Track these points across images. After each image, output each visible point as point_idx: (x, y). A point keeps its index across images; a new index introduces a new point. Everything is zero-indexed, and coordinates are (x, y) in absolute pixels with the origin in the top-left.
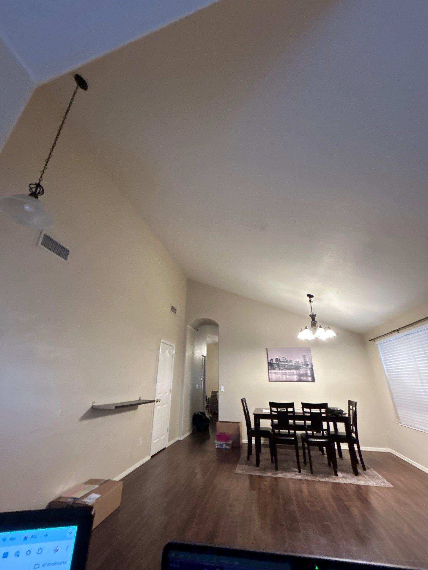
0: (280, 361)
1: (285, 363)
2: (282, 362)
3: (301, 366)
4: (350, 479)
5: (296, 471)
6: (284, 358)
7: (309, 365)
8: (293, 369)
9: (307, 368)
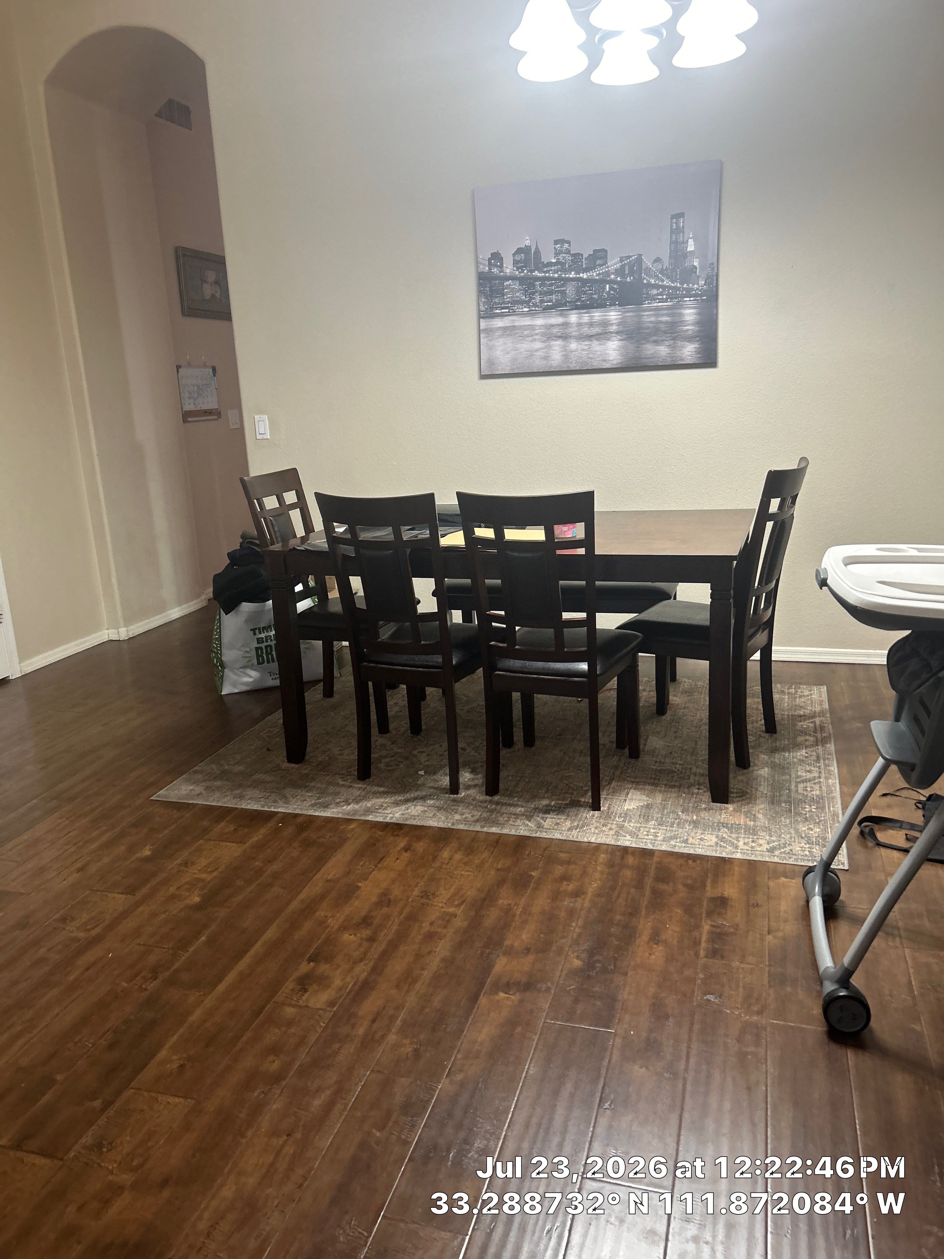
0: (540, 266)
1: (563, 270)
2: (550, 264)
3: (650, 286)
6: (562, 242)
7: (696, 272)
8: (608, 303)
9: (685, 292)
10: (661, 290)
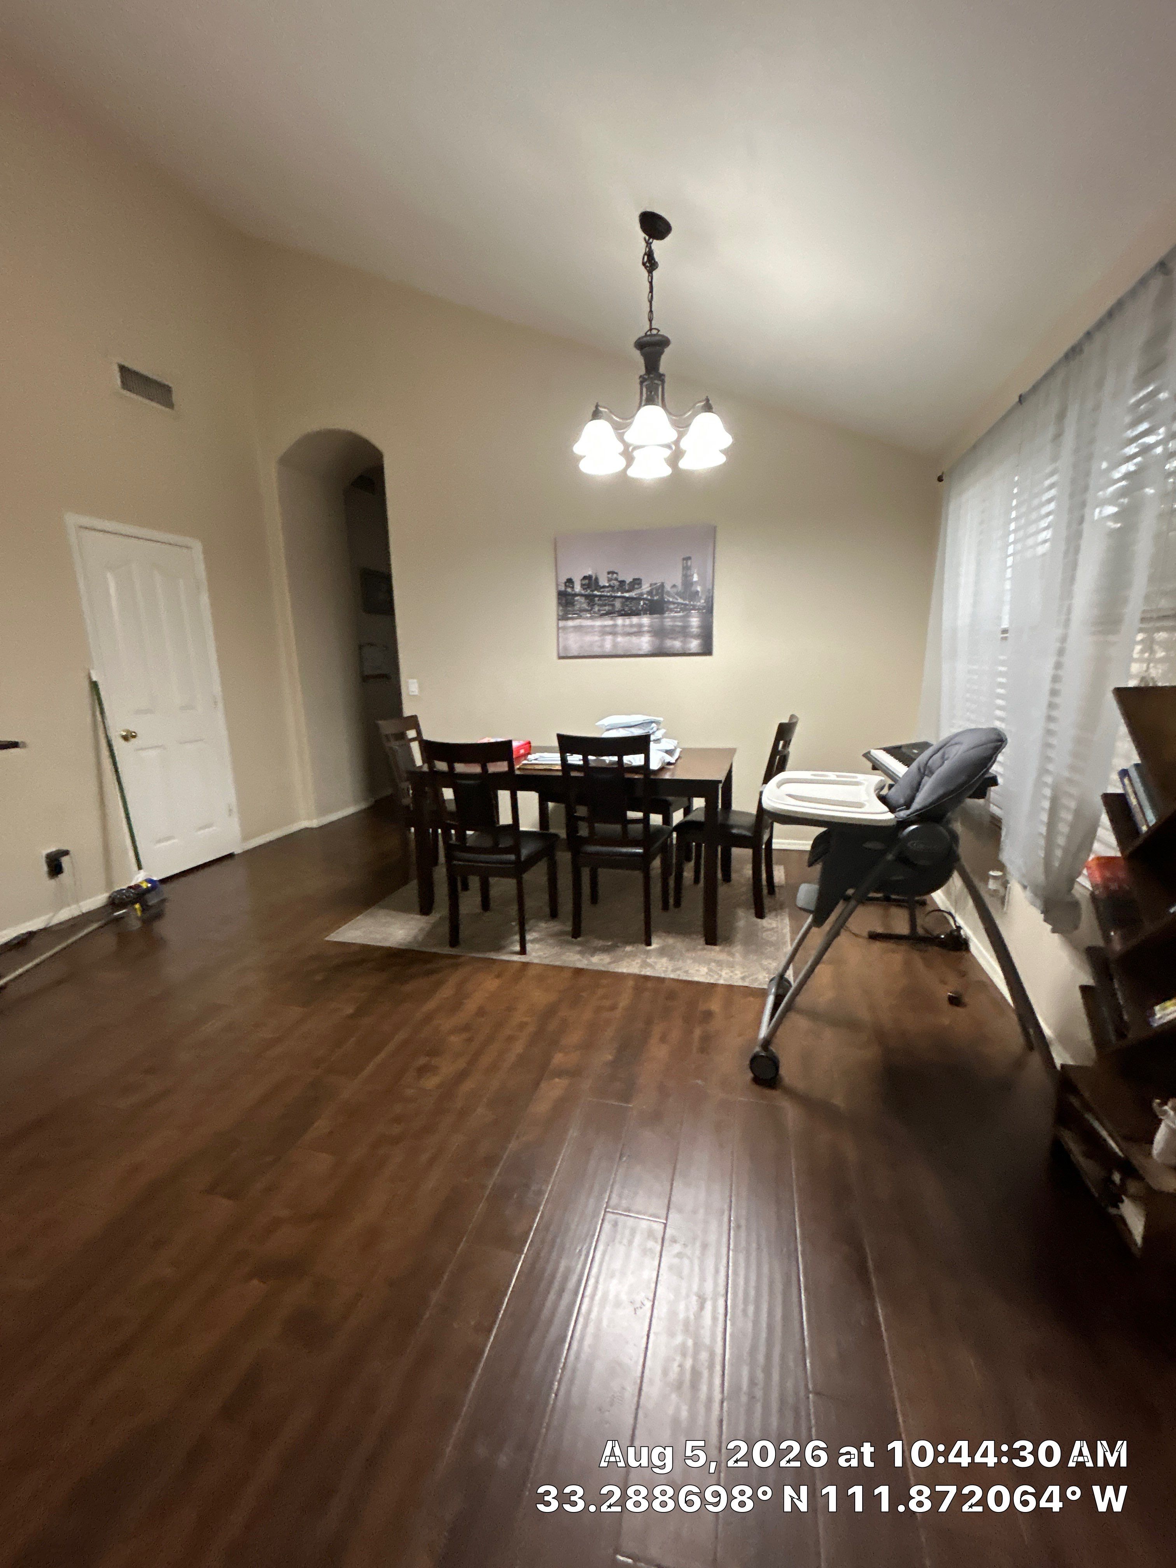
0: (598, 587)
1: (613, 591)
2: (604, 587)
3: (669, 602)
6: (613, 573)
7: (698, 595)
8: (642, 613)
9: (691, 607)
10: (676, 605)
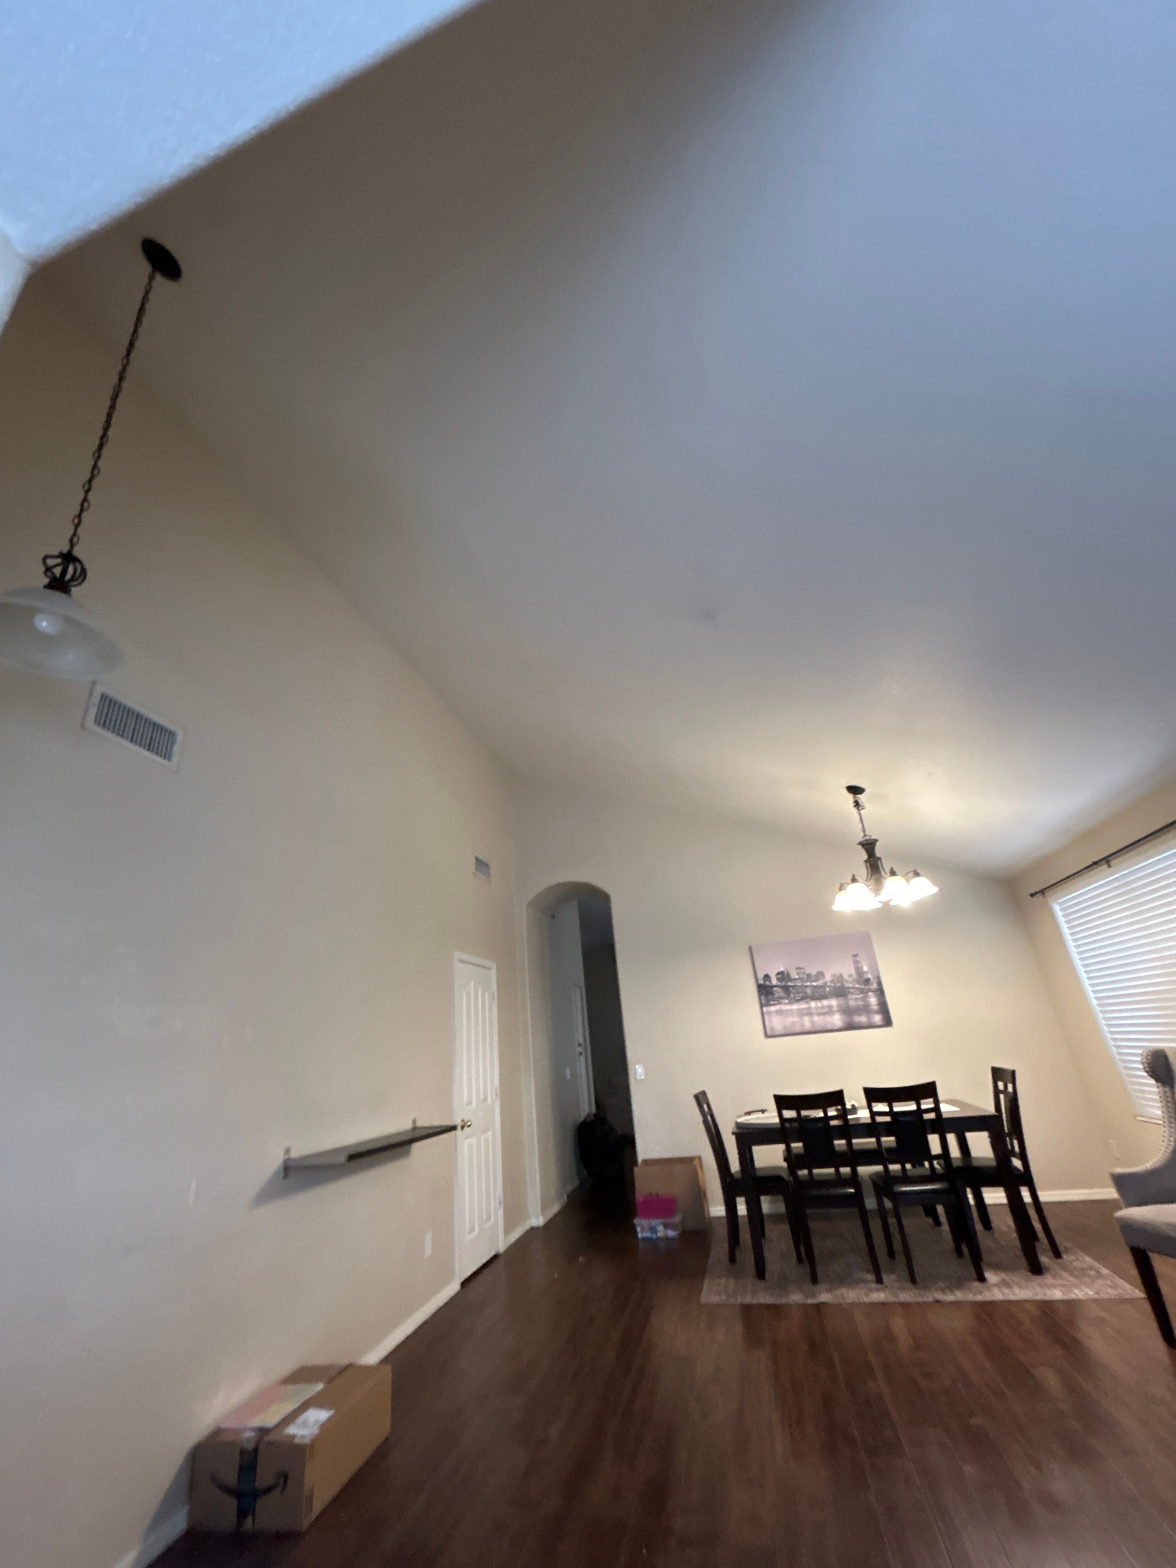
0: (789, 979)
1: (803, 981)
2: (795, 979)
3: (848, 988)
4: (1020, 1287)
5: (869, 1281)
6: (799, 968)
7: (871, 981)
8: (830, 997)
9: (867, 991)
10: (855, 990)
